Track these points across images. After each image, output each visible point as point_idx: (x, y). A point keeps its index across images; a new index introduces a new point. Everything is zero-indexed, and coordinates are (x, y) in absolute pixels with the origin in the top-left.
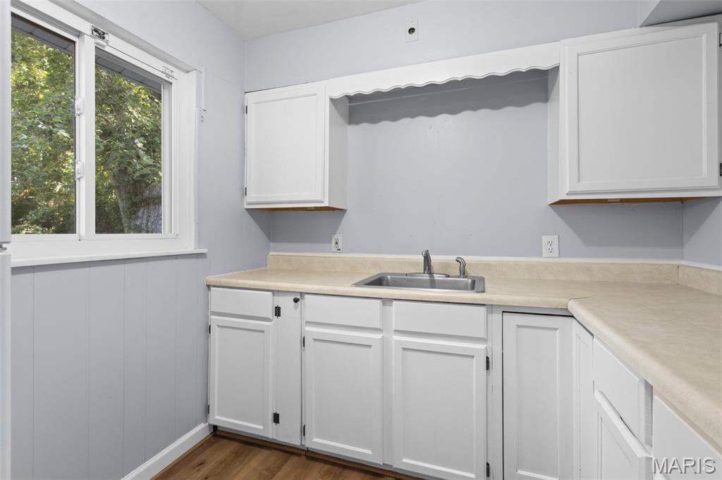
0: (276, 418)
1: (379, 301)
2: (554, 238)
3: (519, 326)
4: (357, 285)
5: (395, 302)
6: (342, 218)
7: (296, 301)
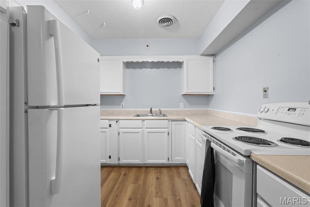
0: (110, 157)
1: (141, 120)
2: (183, 103)
3: (175, 124)
4: (134, 116)
5: (145, 121)
6: (124, 97)
7: (117, 122)
